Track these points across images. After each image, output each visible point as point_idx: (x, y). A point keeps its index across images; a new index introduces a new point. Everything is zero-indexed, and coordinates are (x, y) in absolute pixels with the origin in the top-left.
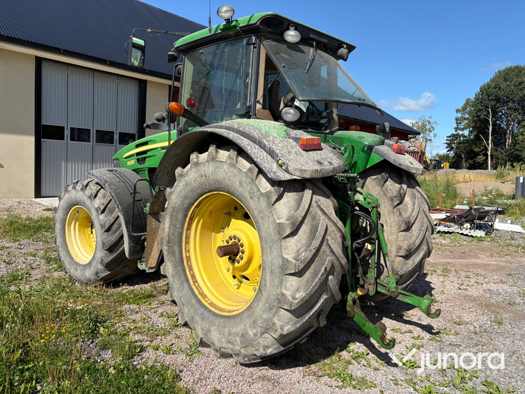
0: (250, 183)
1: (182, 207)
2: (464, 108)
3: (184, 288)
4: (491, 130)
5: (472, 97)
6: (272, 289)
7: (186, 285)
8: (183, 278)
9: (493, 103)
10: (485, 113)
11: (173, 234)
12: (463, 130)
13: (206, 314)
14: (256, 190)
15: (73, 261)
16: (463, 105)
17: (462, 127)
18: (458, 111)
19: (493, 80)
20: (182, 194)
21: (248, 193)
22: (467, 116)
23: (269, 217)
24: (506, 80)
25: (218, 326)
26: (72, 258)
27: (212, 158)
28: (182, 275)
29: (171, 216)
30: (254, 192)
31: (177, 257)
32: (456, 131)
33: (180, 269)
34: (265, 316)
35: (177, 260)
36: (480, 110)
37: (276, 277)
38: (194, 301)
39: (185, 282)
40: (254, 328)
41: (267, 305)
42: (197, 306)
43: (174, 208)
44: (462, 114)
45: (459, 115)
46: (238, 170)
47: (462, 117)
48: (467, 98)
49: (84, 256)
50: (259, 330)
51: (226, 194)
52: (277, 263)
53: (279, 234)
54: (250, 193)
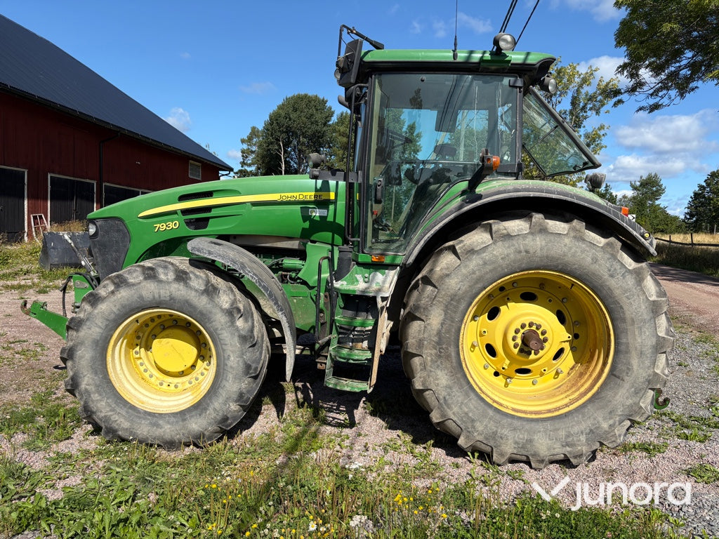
0: (609, 259)
1: (470, 293)
2: (250, 139)
3: (470, 400)
4: (283, 168)
5: (260, 127)
6: (641, 371)
7: (472, 395)
8: (466, 387)
9: (284, 136)
10: (277, 147)
11: (448, 331)
12: (250, 165)
13: (516, 423)
14: (619, 267)
15: (140, 413)
16: (248, 134)
17: (249, 162)
18: (243, 141)
19: (280, 108)
20: (474, 276)
21: (606, 270)
22: (254, 148)
23: (638, 296)
24: (295, 110)
25: (545, 432)
26: (133, 408)
27: (541, 229)
28: (464, 383)
29: (446, 306)
30: (615, 269)
31: (454, 361)
32: (242, 167)
33: (459, 376)
34: (630, 402)
35: (454, 364)
36: (272, 143)
37: (647, 357)
38: (491, 413)
39: (470, 391)
40: (610, 418)
41: (633, 389)
42: (498, 417)
43: (455, 296)
44: (248, 145)
45: (245, 146)
46: (589, 244)
47: (249, 149)
48: (252, 126)
49: (154, 399)
50: (617, 419)
51: (552, 273)
52: (650, 343)
53: (653, 312)
54: (610, 270)
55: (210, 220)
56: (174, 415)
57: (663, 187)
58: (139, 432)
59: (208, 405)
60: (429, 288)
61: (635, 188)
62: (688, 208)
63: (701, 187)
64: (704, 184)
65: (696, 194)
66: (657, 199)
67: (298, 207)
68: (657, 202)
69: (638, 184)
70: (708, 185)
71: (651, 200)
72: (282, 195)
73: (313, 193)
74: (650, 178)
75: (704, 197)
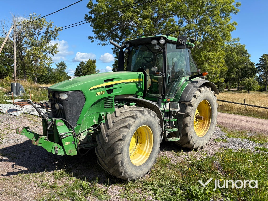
55: (113, 90)
56: (144, 164)
57: (66, 66)
58: (138, 174)
59: (152, 157)
60: (190, 107)
61: (57, 66)
62: (75, 73)
63: (78, 67)
64: (79, 66)
65: (77, 69)
66: (65, 70)
67: (135, 84)
68: (65, 71)
69: (58, 64)
70: (80, 66)
71: (63, 70)
72: (132, 79)
73: (138, 79)
74: (62, 63)
75: (79, 70)
